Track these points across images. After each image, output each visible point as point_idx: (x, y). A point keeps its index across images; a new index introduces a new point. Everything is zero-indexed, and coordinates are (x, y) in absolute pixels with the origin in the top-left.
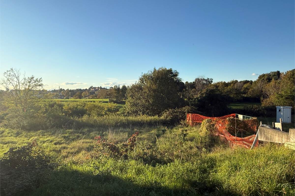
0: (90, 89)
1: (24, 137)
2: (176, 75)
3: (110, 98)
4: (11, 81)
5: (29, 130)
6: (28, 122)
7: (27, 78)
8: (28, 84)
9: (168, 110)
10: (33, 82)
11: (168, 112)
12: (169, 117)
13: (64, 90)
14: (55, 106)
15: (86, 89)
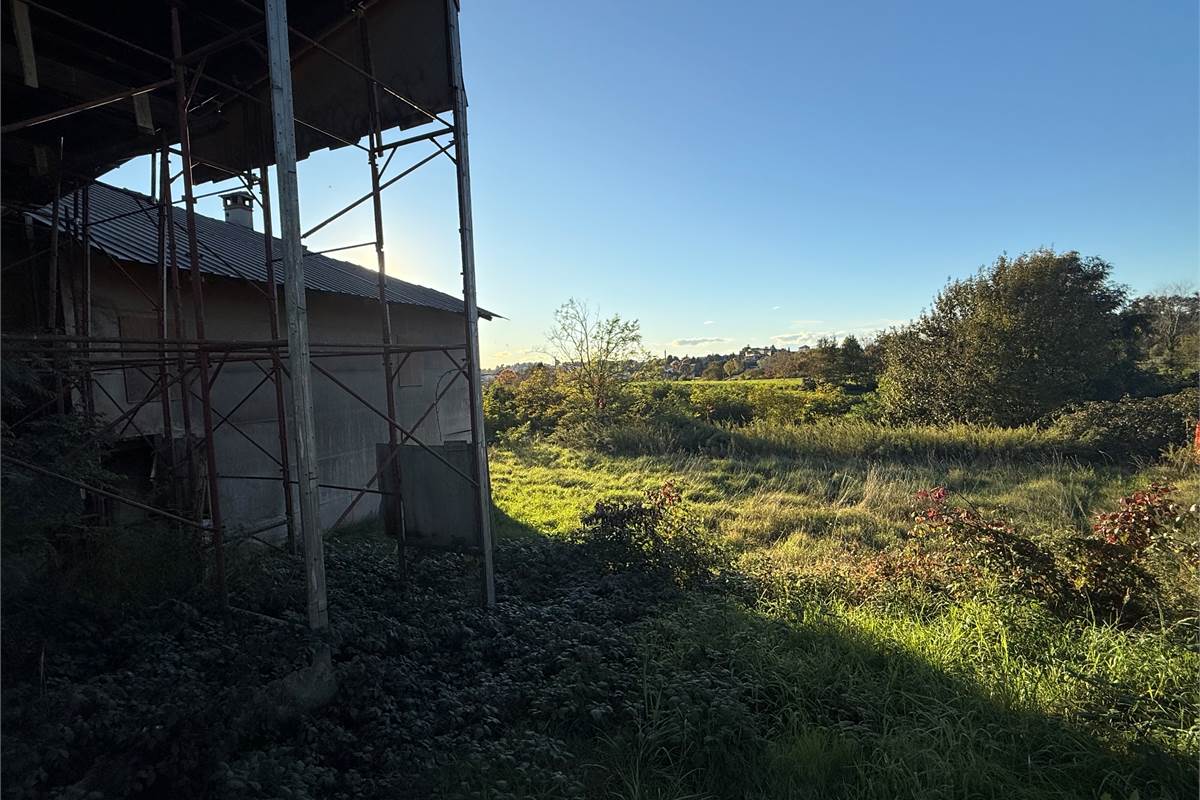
0: (742, 354)
1: (605, 472)
2: (1098, 275)
3: (805, 376)
4: (569, 331)
5: (615, 455)
6: (612, 434)
7: (604, 322)
8: (606, 337)
9: (1081, 405)
10: (618, 331)
11: (1081, 415)
12: (1091, 432)
13: (676, 358)
14: (671, 395)
15: (733, 356)
